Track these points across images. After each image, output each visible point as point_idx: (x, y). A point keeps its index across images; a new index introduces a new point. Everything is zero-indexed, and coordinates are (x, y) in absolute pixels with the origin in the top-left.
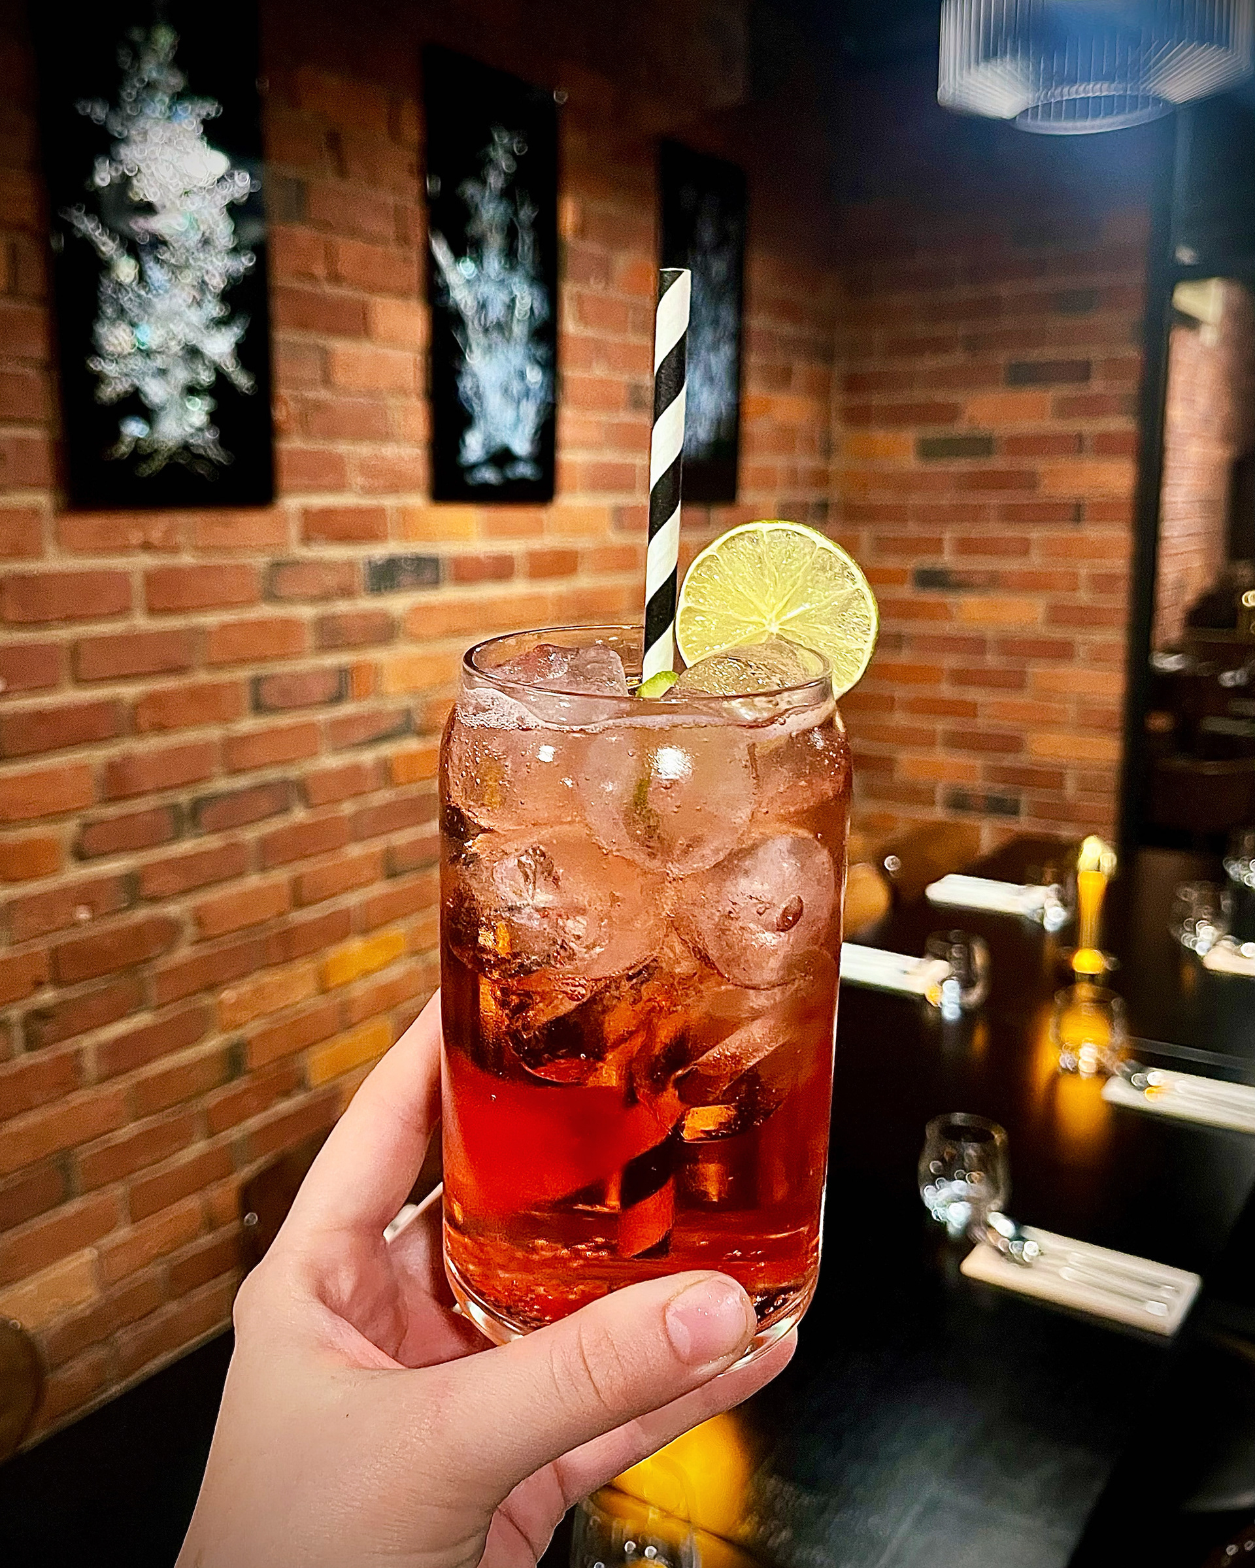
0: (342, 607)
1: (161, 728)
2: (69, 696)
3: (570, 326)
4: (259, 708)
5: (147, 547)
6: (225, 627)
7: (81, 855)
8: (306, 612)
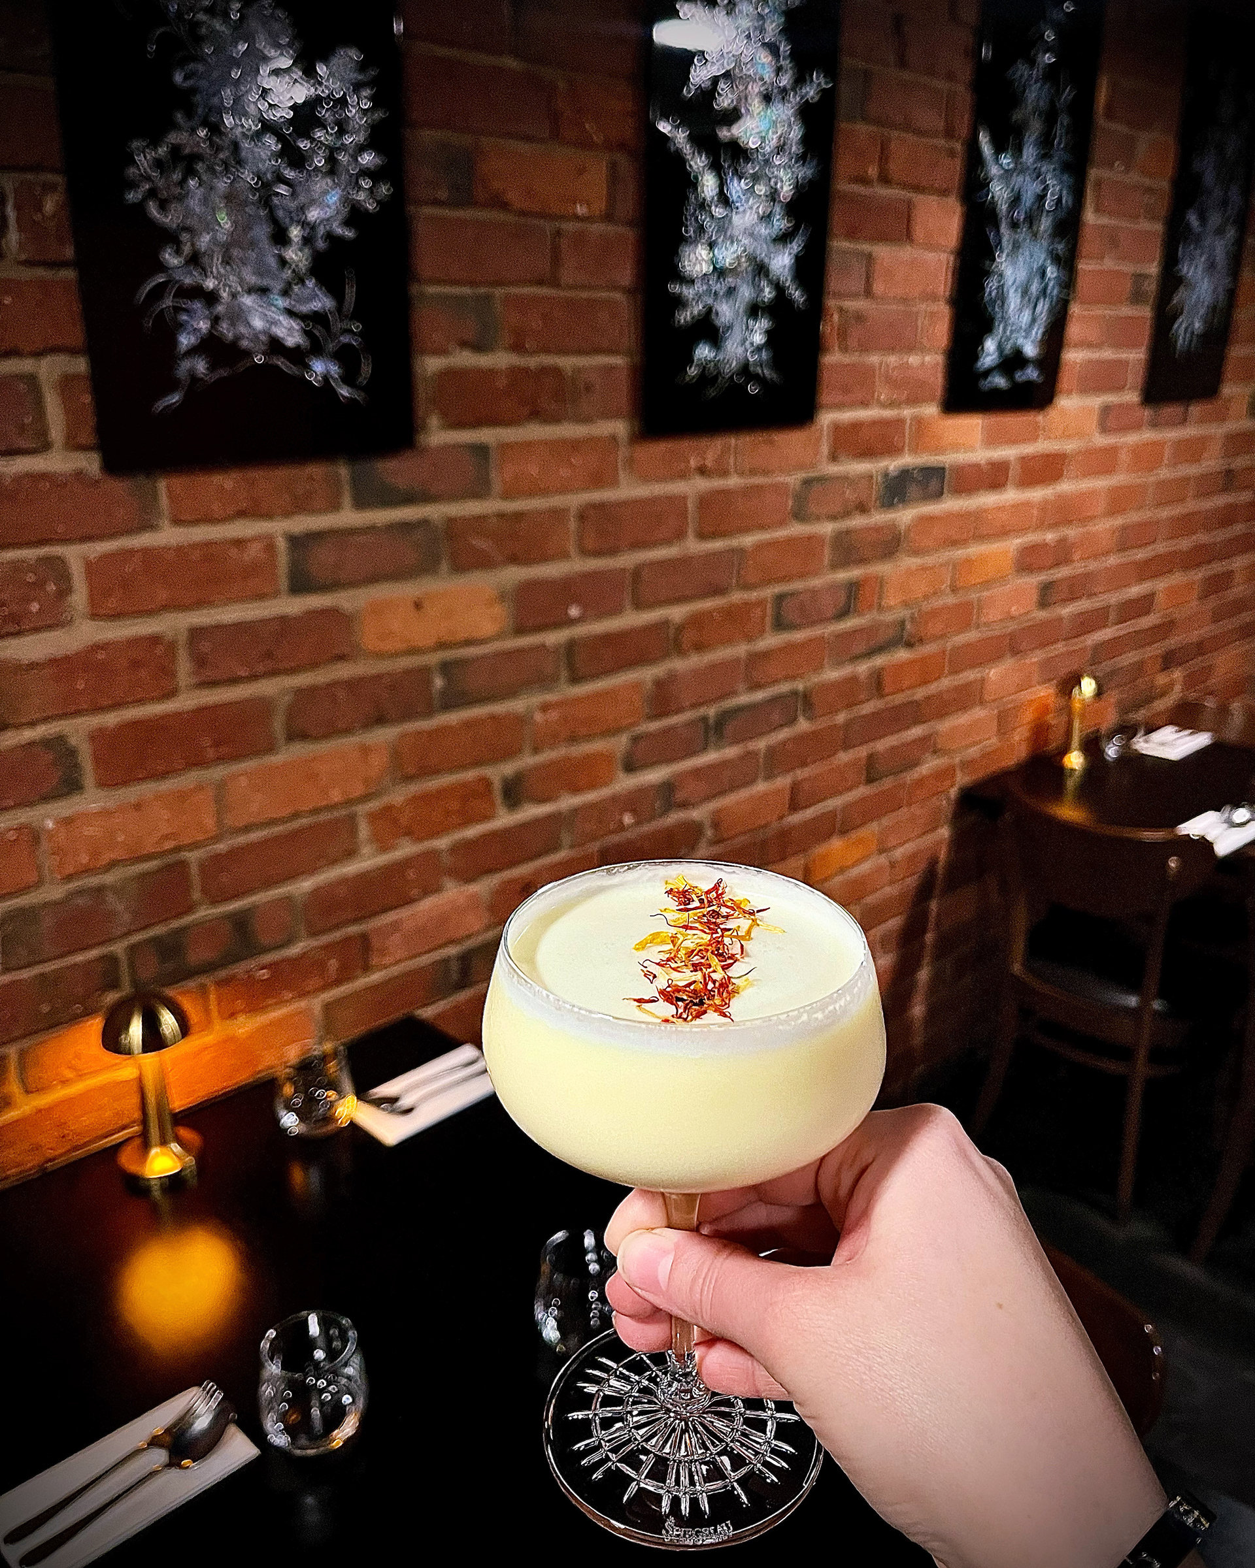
0: (858, 522)
1: (699, 647)
2: (631, 619)
3: (1090, 217)
4: (780, 625)
5: (702, 471)
6: (760, 547)
7: (630, 767)
8: (827, 528)
